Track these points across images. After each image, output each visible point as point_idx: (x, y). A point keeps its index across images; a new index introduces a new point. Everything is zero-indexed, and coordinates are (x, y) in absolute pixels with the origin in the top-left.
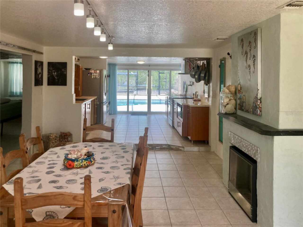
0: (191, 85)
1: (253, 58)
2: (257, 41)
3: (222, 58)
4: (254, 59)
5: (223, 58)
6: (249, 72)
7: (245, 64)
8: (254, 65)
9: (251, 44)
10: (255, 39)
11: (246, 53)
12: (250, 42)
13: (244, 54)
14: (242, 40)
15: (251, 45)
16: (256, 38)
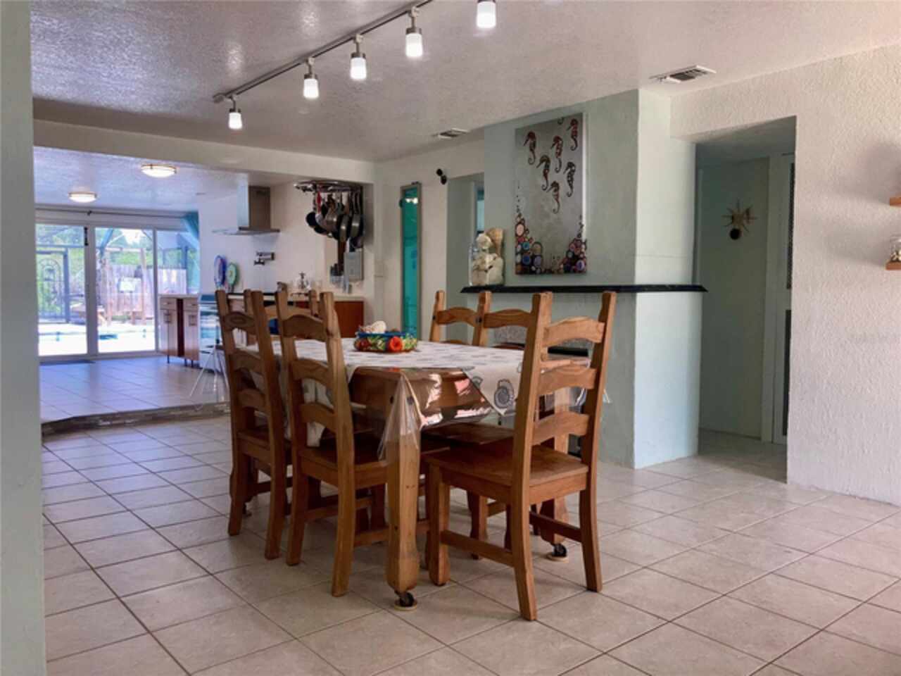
0: (262, 261)
1: (567, 169)
2: (579, 135)
3: (410, 183)
4: (569, 170)
5: (413, 184)
6: (554, 195)
7: (542, 182)
8: (570, 180)
9: (560, 142)
10: (573, 132)
11: (546, 160)
12: (557, 139)
13: (538, 162)
14: (531, 136)
15: (562, 145)
16: (578, 130)
